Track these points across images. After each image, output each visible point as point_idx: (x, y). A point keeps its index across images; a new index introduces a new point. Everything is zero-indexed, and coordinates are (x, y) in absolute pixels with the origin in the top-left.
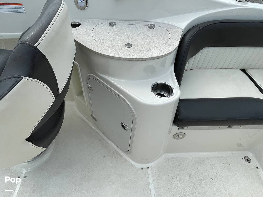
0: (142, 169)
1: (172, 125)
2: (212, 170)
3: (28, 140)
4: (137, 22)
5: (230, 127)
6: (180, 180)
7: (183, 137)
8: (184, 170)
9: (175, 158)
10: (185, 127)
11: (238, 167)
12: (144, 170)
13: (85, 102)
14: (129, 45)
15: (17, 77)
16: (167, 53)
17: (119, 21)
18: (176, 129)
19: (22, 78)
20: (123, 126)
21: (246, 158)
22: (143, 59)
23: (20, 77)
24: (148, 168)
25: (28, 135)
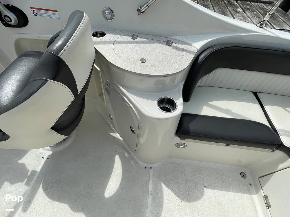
0: (146, 168)
1: (174, 135)
2: (208, 179)
3: (52, 128)
4: (157, 37)
5: (228, 145)
6: (177, 183)
7: (185, 146)
8: (182, 175)
9: (176, 163)
10: (186, 140)
11: (232, 181)
12: (147, 168)
13: (104, 102)
14: (143, 60)
15: (44, 79)
16: (176, 72)
17: (141, 34)
18: (178, 140)
19: (48, 80)
20: (132, 130)
21: (242, 174)
22: (152, 75)
23: (46, 80)
24: (151, 168)
25: (52, 125)
